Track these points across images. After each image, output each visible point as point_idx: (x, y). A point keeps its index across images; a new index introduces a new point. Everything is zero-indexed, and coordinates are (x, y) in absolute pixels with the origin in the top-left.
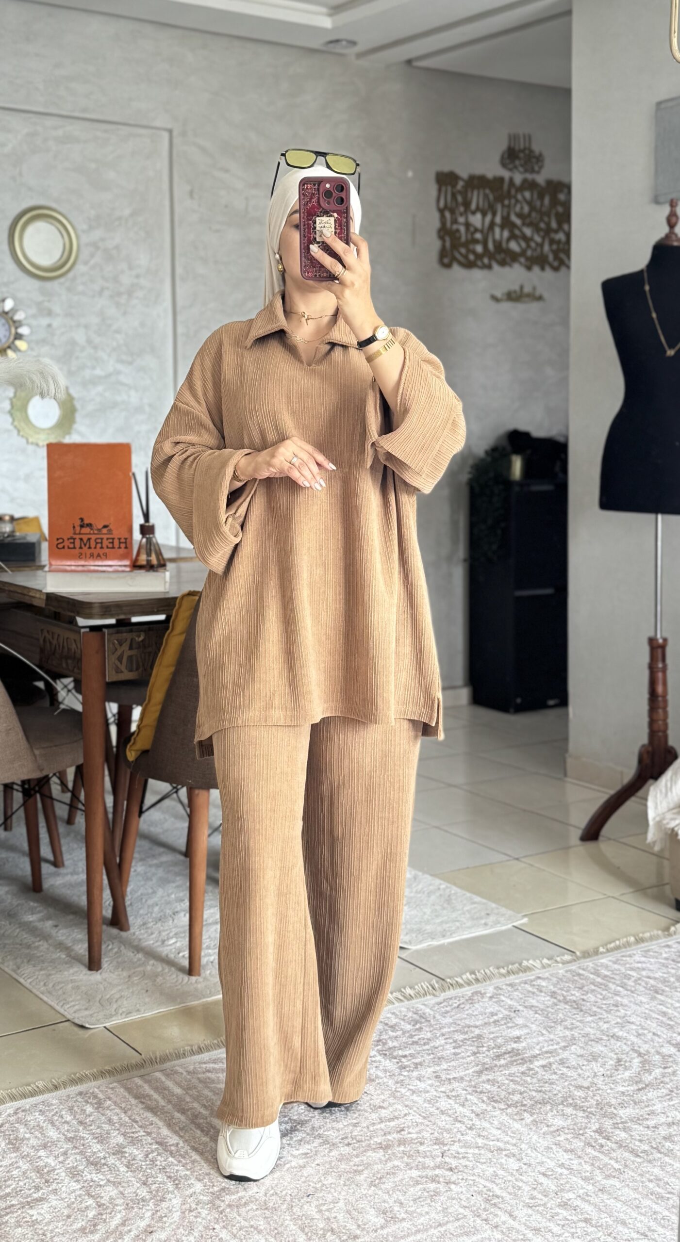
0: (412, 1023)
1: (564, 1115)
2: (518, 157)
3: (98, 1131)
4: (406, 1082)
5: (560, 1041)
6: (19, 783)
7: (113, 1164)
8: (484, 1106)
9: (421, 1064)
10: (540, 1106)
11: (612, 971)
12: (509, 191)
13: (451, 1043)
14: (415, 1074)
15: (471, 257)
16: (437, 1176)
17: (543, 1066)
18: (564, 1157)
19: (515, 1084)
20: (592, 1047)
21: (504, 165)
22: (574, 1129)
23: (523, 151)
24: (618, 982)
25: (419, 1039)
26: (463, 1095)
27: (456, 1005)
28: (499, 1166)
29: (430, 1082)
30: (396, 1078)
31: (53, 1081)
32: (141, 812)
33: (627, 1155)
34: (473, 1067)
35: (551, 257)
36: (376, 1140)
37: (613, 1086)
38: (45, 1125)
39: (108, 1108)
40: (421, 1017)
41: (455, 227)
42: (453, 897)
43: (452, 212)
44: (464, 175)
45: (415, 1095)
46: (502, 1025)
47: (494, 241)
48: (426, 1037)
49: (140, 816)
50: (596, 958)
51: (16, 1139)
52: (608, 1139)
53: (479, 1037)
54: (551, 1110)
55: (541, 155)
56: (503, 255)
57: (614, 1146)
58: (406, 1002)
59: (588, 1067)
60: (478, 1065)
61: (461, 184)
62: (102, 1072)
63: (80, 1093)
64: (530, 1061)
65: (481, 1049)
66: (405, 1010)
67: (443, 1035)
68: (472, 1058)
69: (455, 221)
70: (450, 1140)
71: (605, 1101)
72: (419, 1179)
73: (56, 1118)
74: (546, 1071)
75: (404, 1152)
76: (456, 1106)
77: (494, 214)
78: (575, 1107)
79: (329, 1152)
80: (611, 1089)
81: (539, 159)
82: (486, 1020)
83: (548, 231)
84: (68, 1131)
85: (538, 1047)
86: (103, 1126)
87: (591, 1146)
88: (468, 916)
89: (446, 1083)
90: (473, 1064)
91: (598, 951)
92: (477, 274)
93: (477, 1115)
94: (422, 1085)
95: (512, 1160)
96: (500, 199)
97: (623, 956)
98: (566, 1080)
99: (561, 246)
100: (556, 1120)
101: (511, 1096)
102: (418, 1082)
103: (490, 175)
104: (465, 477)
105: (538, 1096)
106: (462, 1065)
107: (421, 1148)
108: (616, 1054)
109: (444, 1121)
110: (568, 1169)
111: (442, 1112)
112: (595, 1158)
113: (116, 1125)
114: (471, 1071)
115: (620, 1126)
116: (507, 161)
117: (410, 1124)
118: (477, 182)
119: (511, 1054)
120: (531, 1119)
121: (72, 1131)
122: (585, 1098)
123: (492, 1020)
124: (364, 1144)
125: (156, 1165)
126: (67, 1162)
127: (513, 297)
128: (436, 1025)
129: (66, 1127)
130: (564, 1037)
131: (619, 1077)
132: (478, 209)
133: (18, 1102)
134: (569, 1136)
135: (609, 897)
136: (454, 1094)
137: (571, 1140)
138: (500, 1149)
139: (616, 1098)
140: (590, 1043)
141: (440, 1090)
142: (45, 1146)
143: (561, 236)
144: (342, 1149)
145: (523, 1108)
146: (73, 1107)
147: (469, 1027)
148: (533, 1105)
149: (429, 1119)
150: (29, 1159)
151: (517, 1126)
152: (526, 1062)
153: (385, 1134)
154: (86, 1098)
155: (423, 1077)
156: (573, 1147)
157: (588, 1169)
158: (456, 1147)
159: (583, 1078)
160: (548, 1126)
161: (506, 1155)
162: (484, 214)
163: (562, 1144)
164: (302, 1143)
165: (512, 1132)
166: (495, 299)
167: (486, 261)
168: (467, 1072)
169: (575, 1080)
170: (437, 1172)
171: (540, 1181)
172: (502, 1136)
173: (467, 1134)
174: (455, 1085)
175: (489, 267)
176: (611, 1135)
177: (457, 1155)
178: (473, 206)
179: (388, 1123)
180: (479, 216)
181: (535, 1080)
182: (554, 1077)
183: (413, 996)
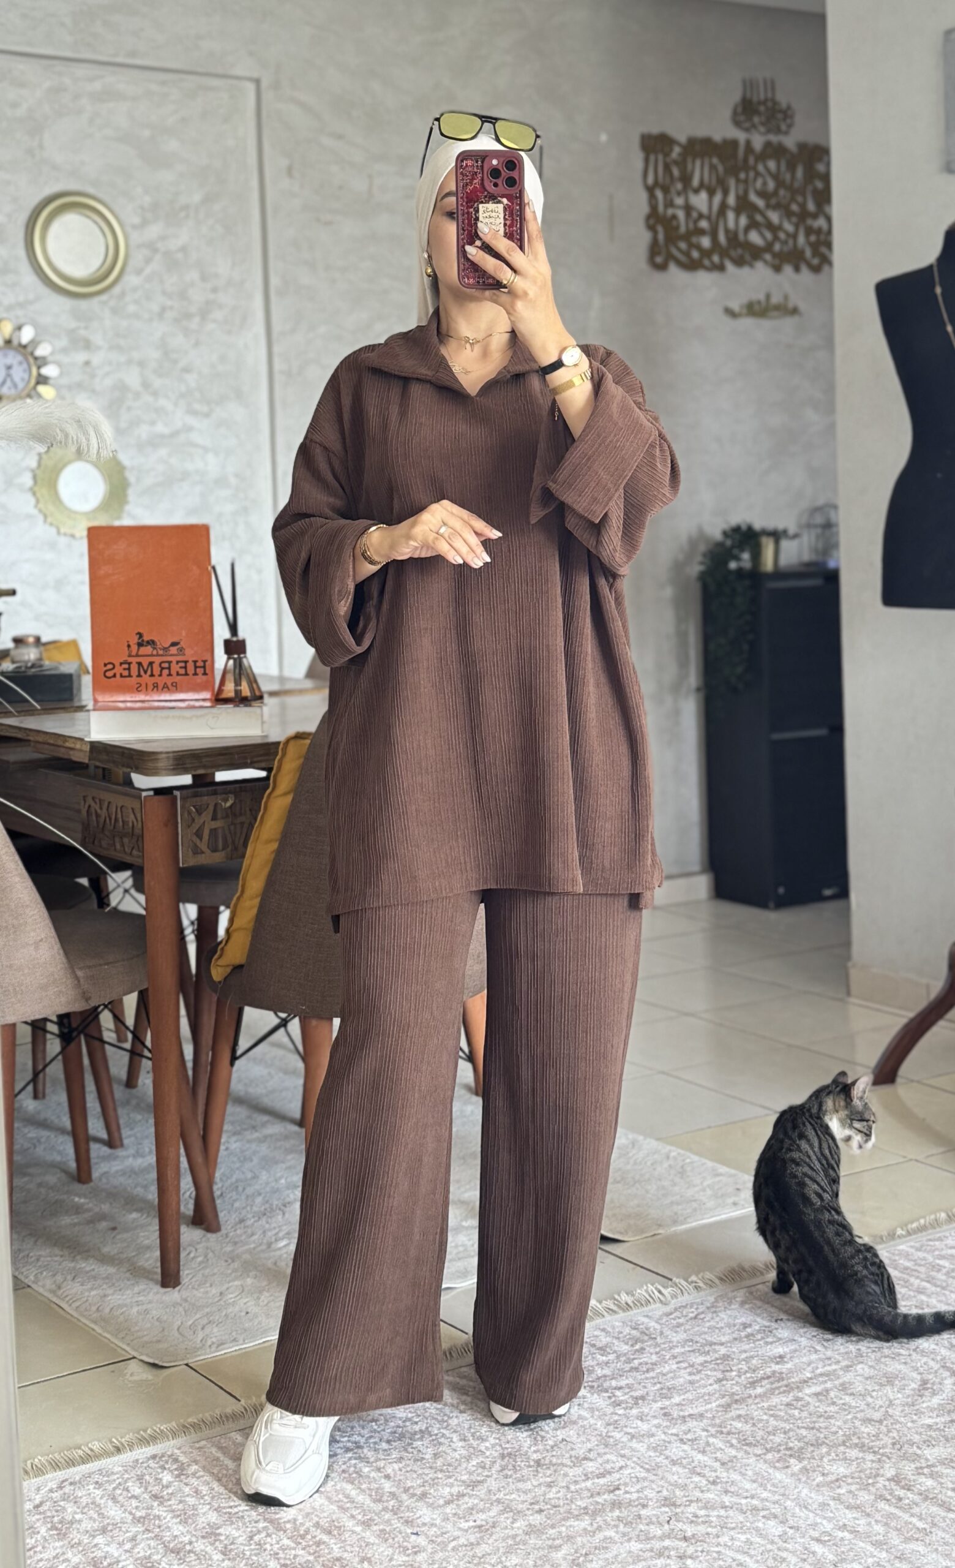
0: (630, 1343)
1: (845, 1459)
2: (757, 112)
3: (181, 1506)
4: (622, 1423)
5: (841, 1358)
6: (55, 1019)
7: (202, 1551)
8: (733, 1452)
9: (643, 1398)
10: (812, 1448)
11: (915, 1261)
12: (746, 160)
13: (685, 1368)
14: (635, 1412)
15: (695, 254)
16: (667, 1548)
17: (817, 1394)
18: (848, 1516)
19: (777, 1421)
20: (886, 1365)
21: (737, 124)
22: (860, 1478)
23: (764, 102)
24: (923, 1276)
25: (640, 1364)
26: (703, 1438)
27: (691, 1315)
28: (754, 1532)
29: (656, 1422)
30: (607, 1418)
31: (114, 1440)
32: (234, 1058)
33: (934, 1509)
34: (717, 1399)
35: (808, 253)
36: (579, 1503)
37: (915, 1417)
38: (102, 1501)
39: (194, 1474)
40: (643, 1333)
41: (670, 212)
42: (689, 1169)
43: (666, 190)
44: (682, 138)
45: (634, 1440)
46: (758, 1340)
47: (727, 231)
48: (650, 1361)
49: (232, 1064)
50: (892, 1243)
51: (61, 1522)
52: (909, 1490)
53: (726, 1358)
54: (828, 1453)
55: (789, 107)
56: (740, 251)
57: (917, 1498)
58: (622, 1315)
59: (880, 1393)
60: (723, 1397)
61: (677, 151)
62: (184, 1426)
63: (154, 1457)
64: (798, 1387)
65: (728, 1374)
66: (621, 1324)
67: (675, 1357)
68: (716, 1386)
69: (669, 204)
70: (685, 1499)
71: (904, 1439)
72: (641, 1553)
73: (118, 1492)
74: (820, 1401)
75: (619, 1519)
76: (694, 1453)
77: (726, 193)
78: (862, 1447)
79: (513, 1523)
80: (913, 1422)
81: (787, 114)
82: (735, 1336)
83: (804, 215)
84: (137, 1507)
85: (810, 1369)
86: (187, 1499)
87: (885, 1499)
88: (709, 1192)
89: (679, 1422)
90: (717, 1396)
91: (894, 1234)
92: (703, 278)
93: (723, 1464)
94: (644, 1427)
95: (772, 1523)
96: (733, 171)
97: (930, 1240)
98: (849, 1413)
99: (822, 237)
100: (835, 1468)
101: (771, 1437)
102: (639, 1423)
103: (717, 137)
104: (696, 569)
105: (810, 1436)
106: (702, 1397)
107: (643, 1512)
108: (920, 1374)
109: (678, 1474)
110: (851, 1532)
111: (674, 1463)
112: (890, 1516)
113: (206, 1498)
114: (714, 1405)
115: (926, 1471)
116: (742, 118)
117: (628, 1480)
118: (700, 147)
119: (772, 1379)
120: (800, 1466)
121: (143, 1508)
122: (877, 1436)
123: (743, 1334)
124: (562, 1510)
125: (265, 1550)
126: (136, 1550)
127: (757, 310)
128: (664, 1343)
129: (134, 1503)
130: (846, 1353)
131: (924, 1405)
132: (702, 185)
133: (63, 1472)
134: (853, 1488)
135: (911, 1160)
136: (689, 1436)
137: (856, 1493)
138: (755, 1509)
139: (921, 1434)
140: (883, 1360)
141: (670, 1432)
142: (104, 1531)
143: (819, 223)
144: (531, 1518)
145: (787, 1453)
146: (143, 1475)
147: (711, 1345)
148: (802, 1448)
149: (654, 1472)
150: (81, 1549)
151: (778, 1476)
152: (792, 1389)
153: (592, 1496)
154: (161, 1463)
155: (647, 1416)
156: (858, 1502)
157: (881, 1531)
158: (693, 1508)
159: (874, 1408)
160: (823, 1475)
161: (764, 1517)
162: (711, 193)
163: (843, 1498)
164: (474, 1512)
165: (773, 1485)
166: (730, 313)
167: (716, 258)
168: (709, 1406)
169: (862, 1411)
170: (667, 1543)
171: (813, 1549)
172: (759, 1492)
173: (708, 1491)
174: (691, 1424)
175: (721, 268)
176: (912, 1483)
177: (694, 1519)
178: (696, 182)
179: (596, 1481)
180: (704, 195)
181: (804, 1414)
182: (833, 1408)
183: (632, 1305)
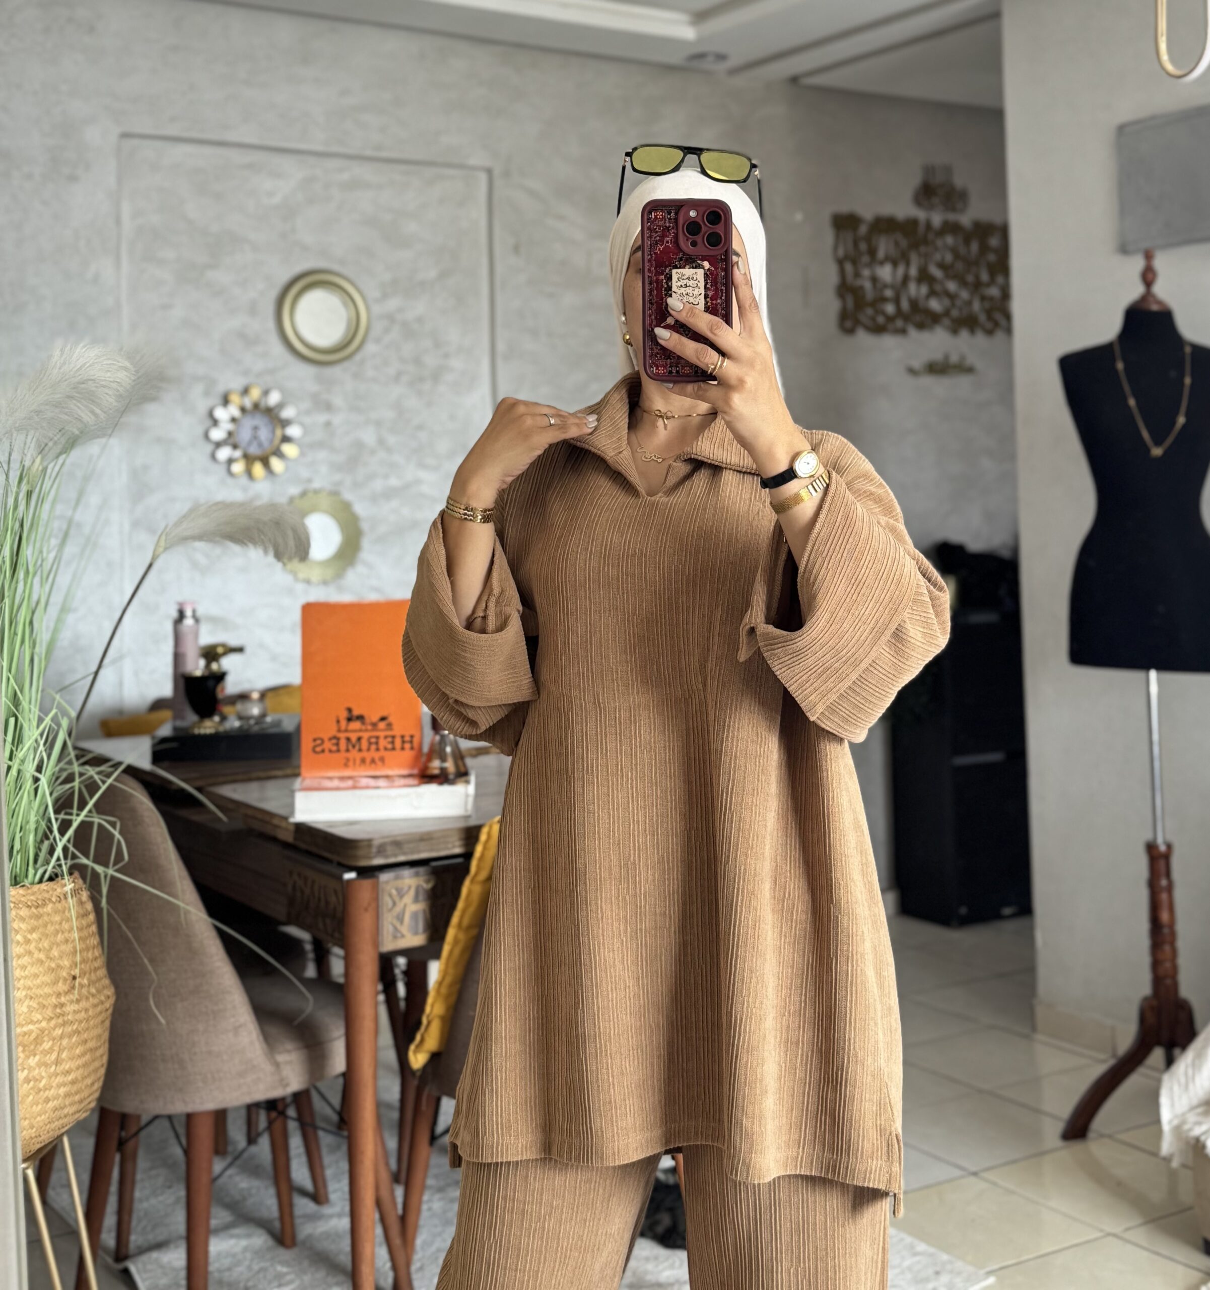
2: (936, 194)
12: (926, 236)
15: (881, 320)
21: (918, 204)
23: (942, 186)
32: (433, 1139)
35: (982, 318)
44: (869, 216)
47: (910, 299)
49: (431, 1144)
55: (965, 191)
56: (921, 317)
61: (863, 229)
81: (963, 196)
88: (909, 1276)
92: (889, 341)
96: (915, 246)
99: (998, 304)
103: (900, 216)
116: (923, 199)
118: (886, 225)
127: (937, 369)
132: (887, 258)
135: (1109, 1234)
143: (994, 292)
162: (895, 264)
166: (912, 371)
167: (899, 323)
175: (903, 332)
178: (881, 254)
180: (889, 268)
